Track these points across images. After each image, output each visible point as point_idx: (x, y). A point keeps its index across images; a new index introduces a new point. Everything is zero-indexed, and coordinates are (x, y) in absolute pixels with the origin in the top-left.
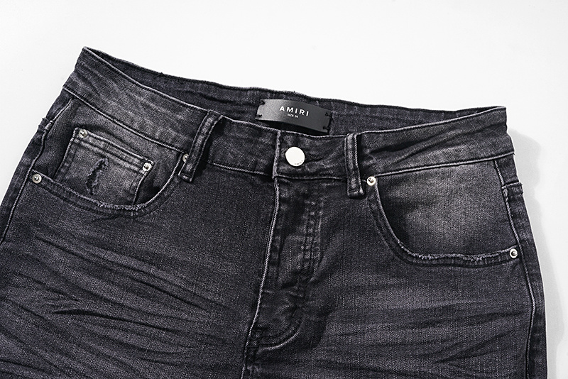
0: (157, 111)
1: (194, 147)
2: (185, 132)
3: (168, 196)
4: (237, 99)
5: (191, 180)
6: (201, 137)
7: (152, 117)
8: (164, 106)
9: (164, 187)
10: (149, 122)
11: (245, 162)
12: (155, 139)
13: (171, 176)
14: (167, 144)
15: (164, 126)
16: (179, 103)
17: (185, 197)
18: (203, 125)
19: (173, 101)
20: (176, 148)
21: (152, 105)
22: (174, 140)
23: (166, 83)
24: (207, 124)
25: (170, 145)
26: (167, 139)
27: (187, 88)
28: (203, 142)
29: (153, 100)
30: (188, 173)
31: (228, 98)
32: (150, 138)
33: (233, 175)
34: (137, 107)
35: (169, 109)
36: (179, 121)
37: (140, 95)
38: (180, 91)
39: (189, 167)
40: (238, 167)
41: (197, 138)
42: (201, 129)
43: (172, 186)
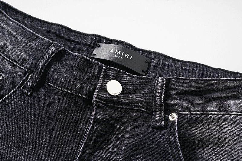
0: (17, 39)
1: (37, 68)
2: (34, 56)
3: (9, 103)
4: (80, 41)
5: (29, 94)
6: (43, 61)
7: (13, 43)
8: (24, 35)
9: (7, 96)
10: (9, 45)
11: (73, 85)
12: (11, 59)
13: (15, 89)
14: (19, 64)
15: (20, 51)
16: (34, 35)
17: (22, 106)
18: (47, 52)
19: (31, 32)
20: (25, 68)
21: (14, 33)
22: (25, 61)
23: (31, 22)
24: (50, 52)
25: (21, 65)
26: (20, 60)
27: (45, 28)
28: (44, 65)
29: (16, 30)
30: (28, 88)
31: (73, 38)
32: (8, 58)
33: (62, 95)
34: (4, 34)
35: (26, 38)
36: (32, 48)
37: (8, 25)
38: (40, 29)
39: (30, 83)
40: (67, 89)
41: (40, 61)
42: (44, 55)
43: (13, 96)
